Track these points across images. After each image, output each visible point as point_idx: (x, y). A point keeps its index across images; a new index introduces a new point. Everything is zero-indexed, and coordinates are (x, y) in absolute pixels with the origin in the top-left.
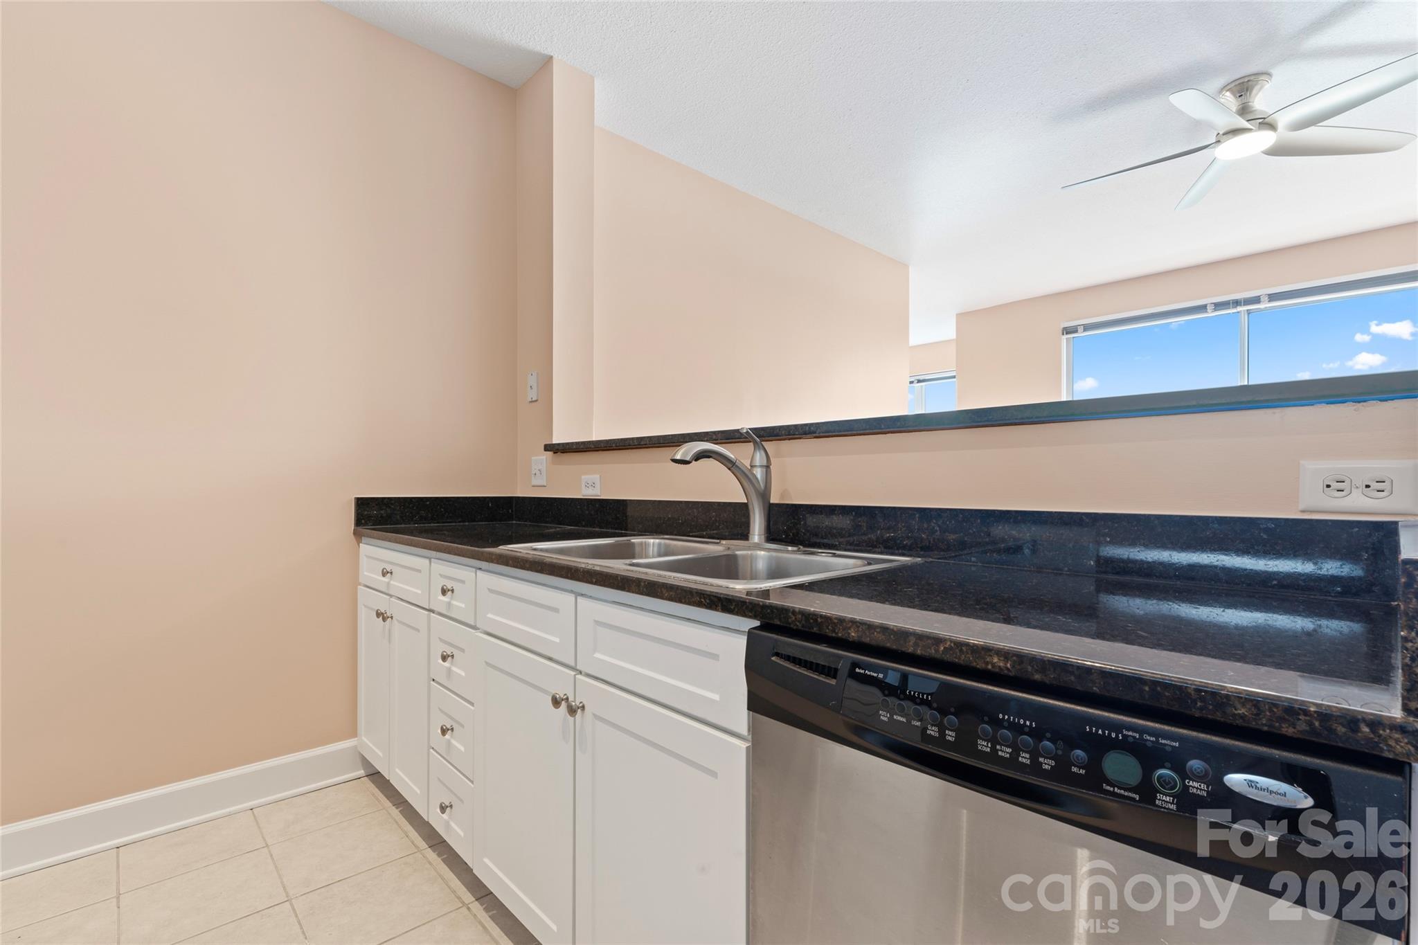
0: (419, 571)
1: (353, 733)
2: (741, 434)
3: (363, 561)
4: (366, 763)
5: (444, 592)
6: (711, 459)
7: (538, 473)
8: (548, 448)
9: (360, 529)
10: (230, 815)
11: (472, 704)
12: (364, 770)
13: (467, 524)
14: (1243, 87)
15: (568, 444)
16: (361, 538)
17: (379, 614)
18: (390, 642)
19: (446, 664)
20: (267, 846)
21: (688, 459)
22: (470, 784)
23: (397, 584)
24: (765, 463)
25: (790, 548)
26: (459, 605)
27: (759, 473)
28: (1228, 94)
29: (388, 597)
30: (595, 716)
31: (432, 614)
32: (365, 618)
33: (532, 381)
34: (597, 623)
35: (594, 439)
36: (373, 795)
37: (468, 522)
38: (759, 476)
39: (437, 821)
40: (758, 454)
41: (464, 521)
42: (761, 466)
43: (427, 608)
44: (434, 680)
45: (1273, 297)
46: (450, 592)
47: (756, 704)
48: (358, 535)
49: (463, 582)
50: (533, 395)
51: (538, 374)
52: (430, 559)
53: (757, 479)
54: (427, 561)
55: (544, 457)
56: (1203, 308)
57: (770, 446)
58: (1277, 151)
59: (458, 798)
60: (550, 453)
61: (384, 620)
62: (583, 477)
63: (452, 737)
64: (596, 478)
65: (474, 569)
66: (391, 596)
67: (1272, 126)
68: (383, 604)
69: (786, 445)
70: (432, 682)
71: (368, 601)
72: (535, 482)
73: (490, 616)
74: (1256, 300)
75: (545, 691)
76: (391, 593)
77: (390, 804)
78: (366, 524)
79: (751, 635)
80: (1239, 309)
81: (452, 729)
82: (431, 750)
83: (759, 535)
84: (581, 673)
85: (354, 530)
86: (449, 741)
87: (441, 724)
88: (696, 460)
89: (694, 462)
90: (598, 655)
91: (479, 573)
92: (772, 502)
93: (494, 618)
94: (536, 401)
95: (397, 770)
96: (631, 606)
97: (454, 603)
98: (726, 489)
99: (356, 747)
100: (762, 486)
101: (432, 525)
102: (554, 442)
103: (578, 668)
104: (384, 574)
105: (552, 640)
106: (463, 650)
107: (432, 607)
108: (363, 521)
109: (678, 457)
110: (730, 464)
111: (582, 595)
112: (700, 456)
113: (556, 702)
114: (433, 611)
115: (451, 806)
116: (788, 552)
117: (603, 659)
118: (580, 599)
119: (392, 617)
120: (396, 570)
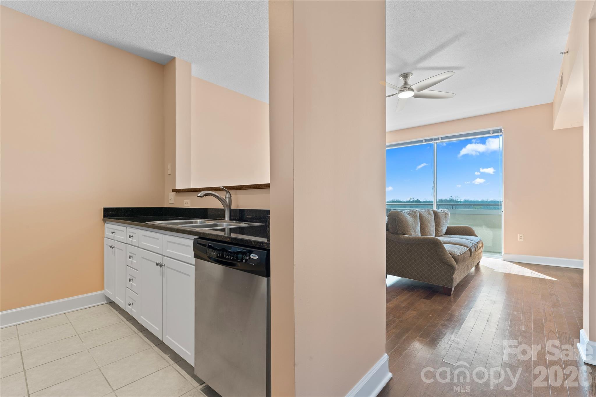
0: (123, 231)
1: (102, 288)
2: (220, 188)
3: (106, 230)
4: (107, 298)
5: (130, 237)
6: (210, 196)
7: (171, 199)
8: (174, 190)
9: (105, 218)
10: (57, 315)
11: (138, 270)
12: (106, 301)
13: (145, 217)
14: (405, 76)
15: (179, 189)
16: (105, 222)
17: (111, 246)
18: (114, 256)
19: (131, 260)
20: (70, 322)
21: (202, 196)
22: (137, 295)
23: (117, 236)
24: (229, 197)
25: (234, 222)
26: (134, 241)
27: (227, 200)
28: (401, 77)
29: (114, 241)
30: (167, 267)
31: (127, 245)
32: (107, 248)
33: (169, 167)
34: (168, 241)
35: (192, 188)
36: (109, 308)
37: (146, 216)
38: (227, 201)
39: (128, 309)
40: (227, 194)
41: (144, 216)
42: (228, 198)
43: (125, 243)
44: (128, 266)
45: (442, 138)
46: (132, 237)
47: (196, 256)
48: (104, 221)
49: (135, 233)
50: (169, 172)
51: (171, 165)
52: (126, 227)
53: (226, 202)
54: (126, 228)
55: (173, 194)
56: (422, 141)
57: (231, 192)
58: (416, 96)
59: (134, 300)
60: (175, 192)
61: (112, 248)
62: (185, 200)
63: (133, 282)
64: (188, 201)
65: (138, 229)
66: (115, 240)
67: (412, 90)
68: (112, 243)
69: (238, 192)
70: (127, 266)
71: (107, 242)
72: (170, 202)
73: (143, 243)
74: (437, 139)
75: (154, 262)
76: (115, 239)
77: (115, 310)
78: (107, 217)
79: (195, 240)
80: (433, 142)
81: (133, 280)
82: (127, 288)
83: (228, 218)
84: (165, 256)
85: (103, 219)
86: (132, 284)
87: (129, 279)
88: (205, 196)
89: (204, 196)
90: (168, 250)
91: (140, 230)
92: (232, 208)
93: (145, 244)
94: (171, 174)
95: (117, 297)
96: (175, 236)
97: (133, 240)
98: (217, 205)
99: (103, 293)
100: (228, 204)
101: (132, 217)
102: (176, 189)
103: (164, 254)
104: (112, 233)
105: (157, 247)
106: (135, 254)
107: (127, 242)
108: (106, 216)
109: (199, 195)
110: (218, 197)
111: (165, 234)
112: (206, 195)
113: (157, 264)
114: (127, 244)
115: (132, 304)
116: (234, 223)
117: (169, 251)
118: (164, 235)
119: (115, 247)
120: (116, 231)
